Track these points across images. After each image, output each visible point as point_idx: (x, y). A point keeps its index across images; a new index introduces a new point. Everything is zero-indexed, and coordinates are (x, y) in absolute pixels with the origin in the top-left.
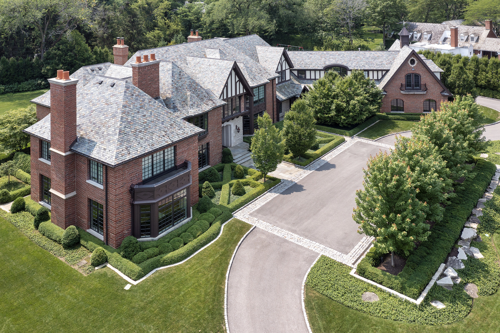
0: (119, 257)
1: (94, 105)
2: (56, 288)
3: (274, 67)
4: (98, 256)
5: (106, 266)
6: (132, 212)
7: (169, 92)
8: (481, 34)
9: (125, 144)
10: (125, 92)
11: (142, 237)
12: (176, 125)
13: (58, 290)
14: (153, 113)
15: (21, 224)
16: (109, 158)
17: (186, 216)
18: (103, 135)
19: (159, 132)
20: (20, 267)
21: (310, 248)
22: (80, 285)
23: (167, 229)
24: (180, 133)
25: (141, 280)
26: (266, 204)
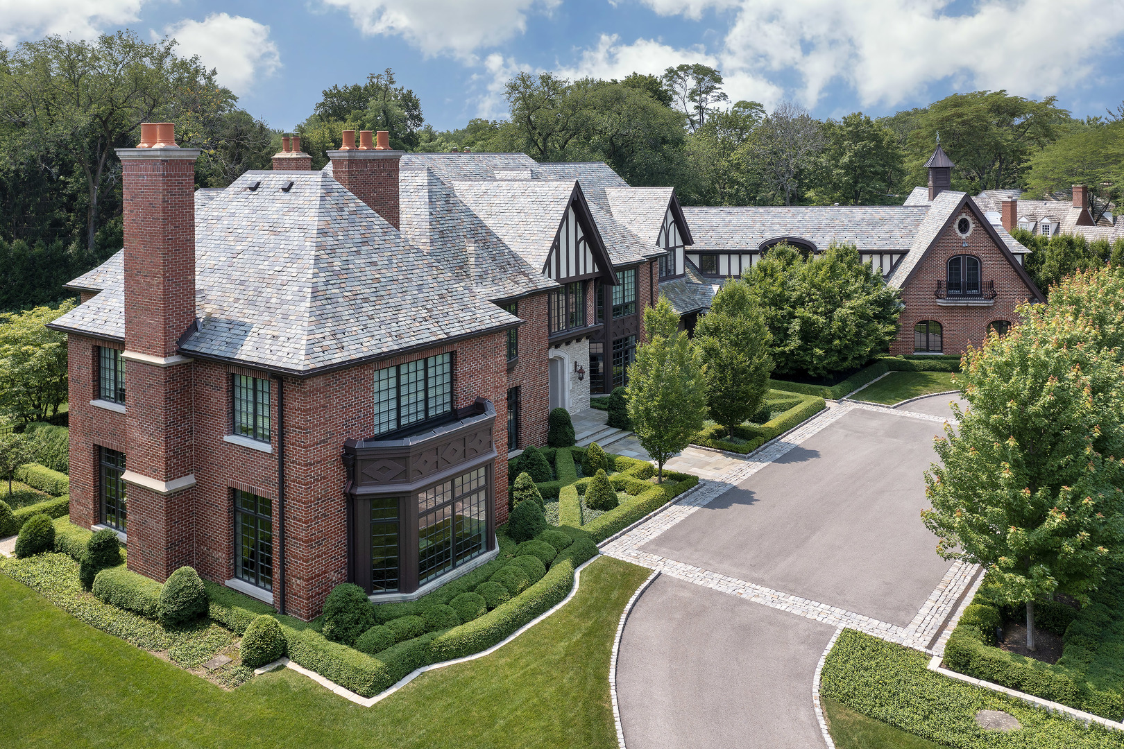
0: (319, 640)
1: (238, 240)
2: (147, 724)
3: (651, 234)
4: (261, 637)
5: (283, 667)
6: (348, 521)
7: (425, 241)
8: (1065, 217)
9: (330, 325)
10: (322, 199)
11: (374, 591)
12: (454, 298)
13: (152, 727)
14: (395, 261)
15: (45, 580)
16: (290, 356)
17: (484, 546)
18: (268, 305)
19: (413, 309)
20: (44, 679)
21: (809, 616)
22: (215, 714)
23: (438, 573)
24: (466, 318)
25: (384, 695)
26: (673, 528)
